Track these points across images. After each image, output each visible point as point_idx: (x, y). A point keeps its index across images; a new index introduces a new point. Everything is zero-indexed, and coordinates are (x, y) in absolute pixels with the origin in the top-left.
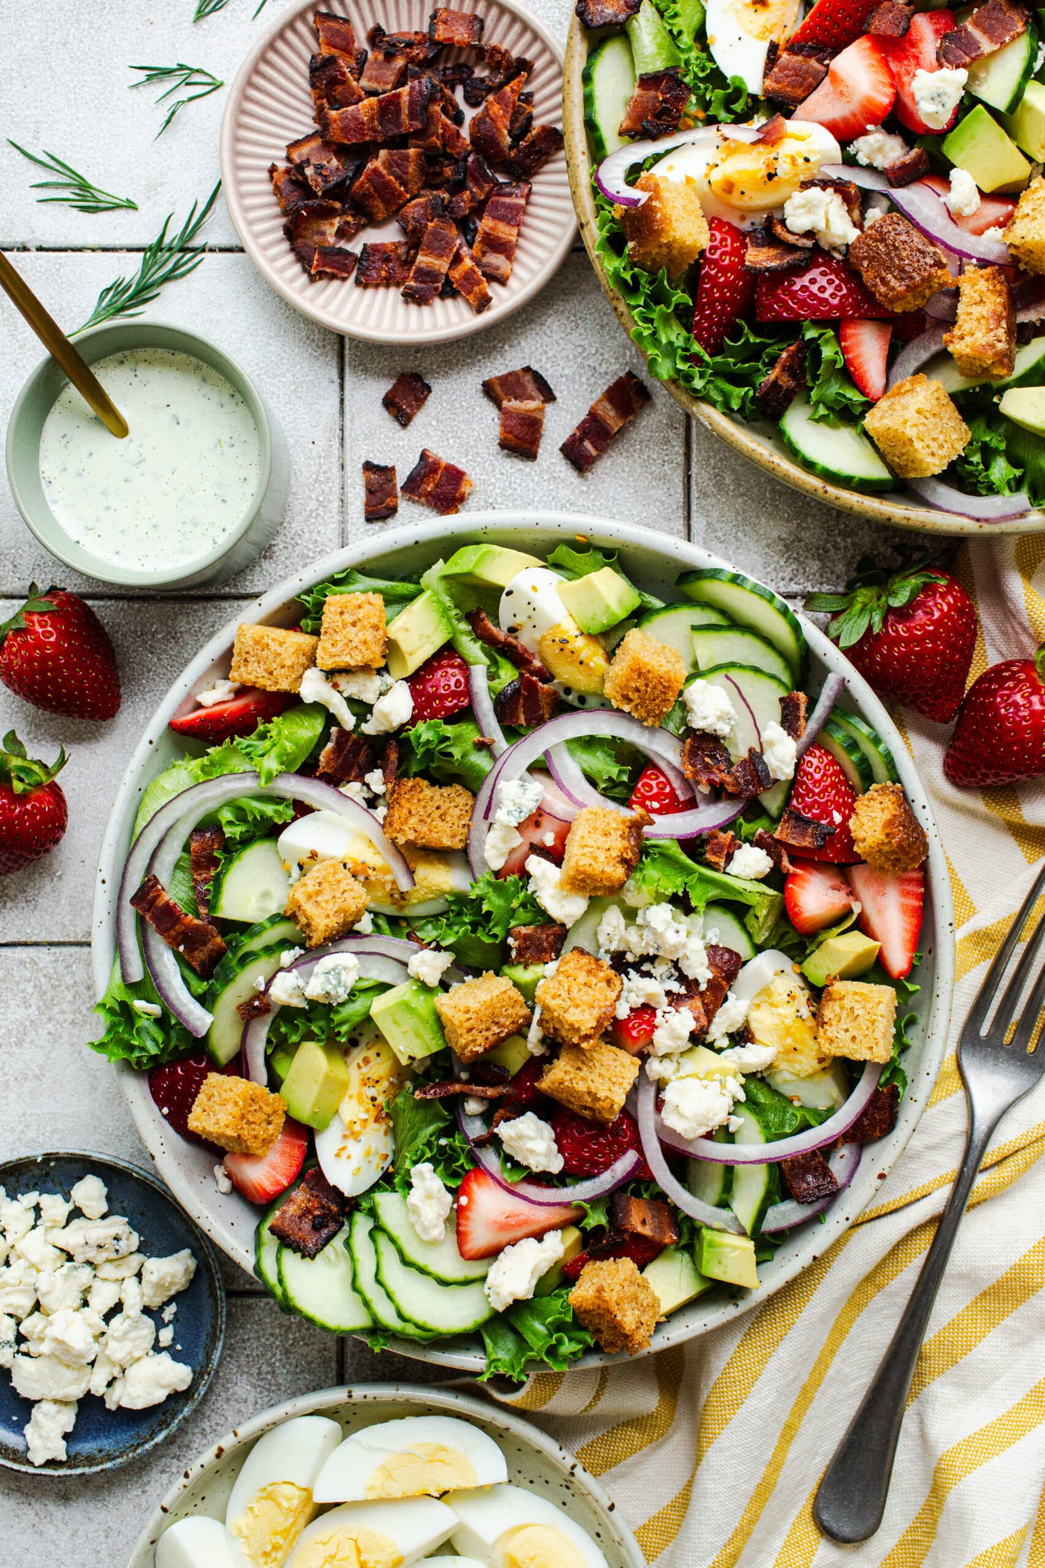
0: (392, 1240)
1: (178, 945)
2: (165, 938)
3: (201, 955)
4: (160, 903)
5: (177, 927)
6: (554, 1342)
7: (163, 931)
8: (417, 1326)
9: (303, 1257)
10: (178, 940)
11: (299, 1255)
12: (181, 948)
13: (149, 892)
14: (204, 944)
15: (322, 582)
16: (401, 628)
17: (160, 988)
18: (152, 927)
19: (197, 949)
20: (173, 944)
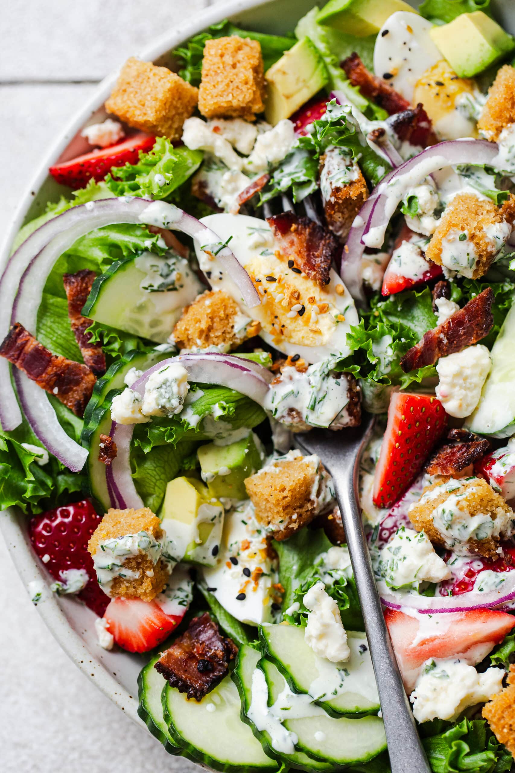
0: (283, 670)
1: (52, 388)
2: (39, 382)
3: (76, 395)
4: (29, 348)
5: (49, 369)
6: (454, 748)
7: (36, 377)
8: (311, 755)
9: (189, 698)
10: (52, 383)
11: (185, 695)
12: (56, 391)
13: (16, 338)
14: (78, 383)
15: (199, 34)
16: (279, 71)
17: (37, 433)
18: (23, 375)
19: (71, 389)
20: (48, 386)
